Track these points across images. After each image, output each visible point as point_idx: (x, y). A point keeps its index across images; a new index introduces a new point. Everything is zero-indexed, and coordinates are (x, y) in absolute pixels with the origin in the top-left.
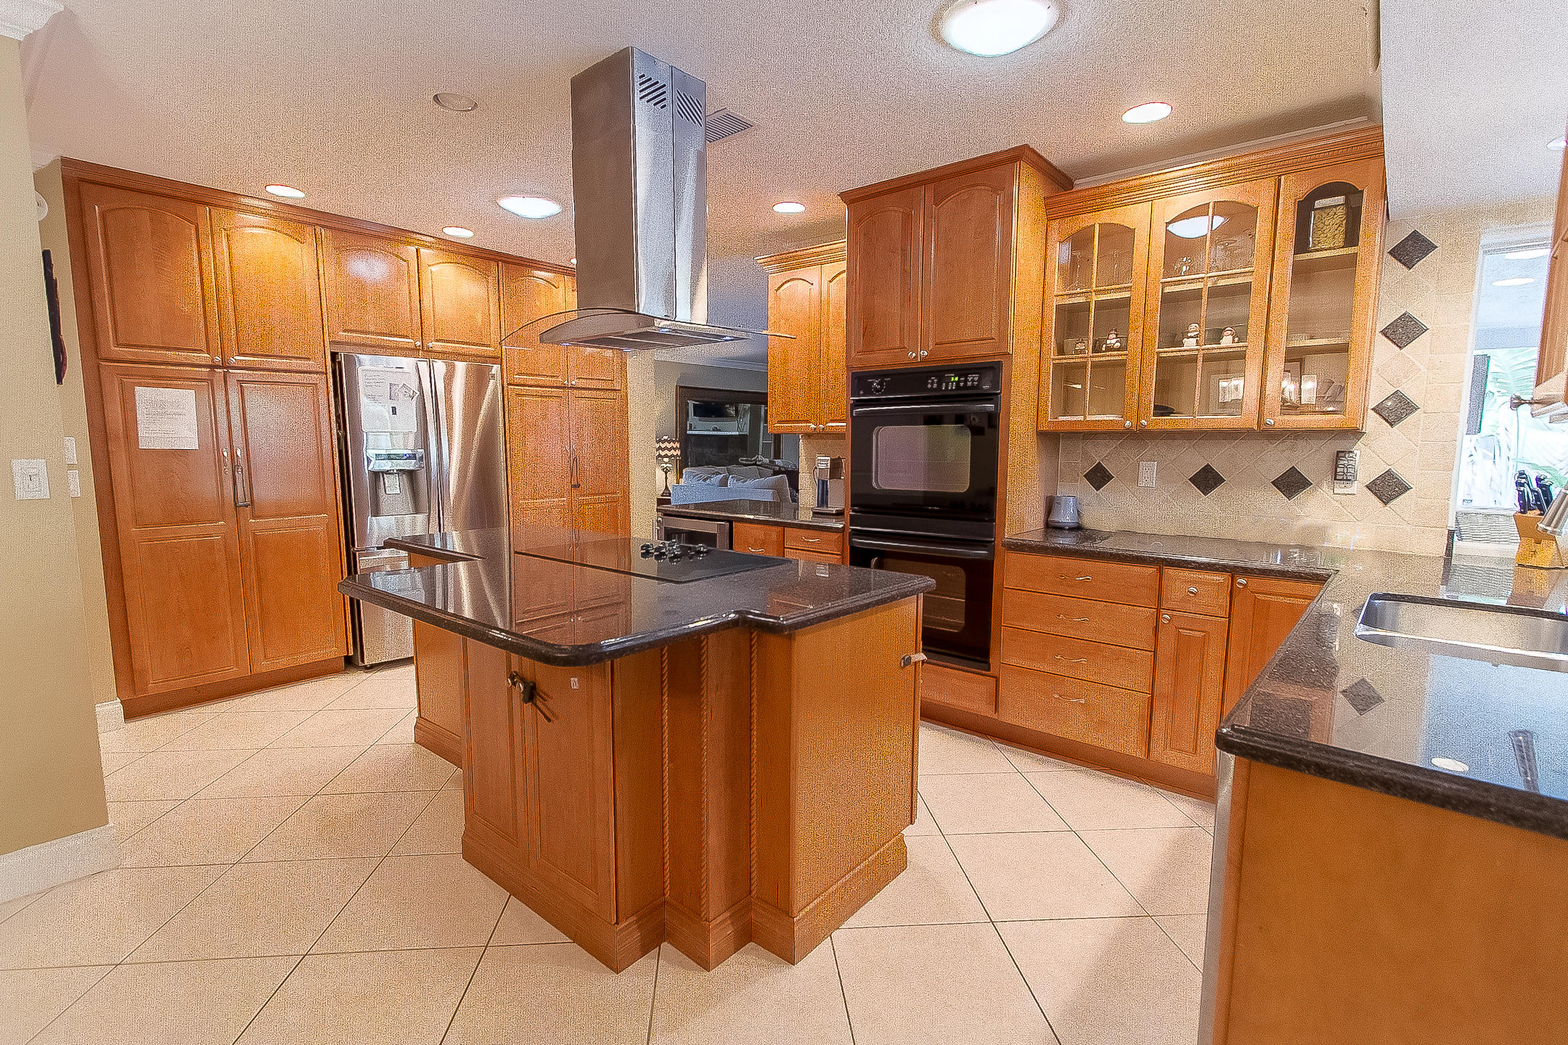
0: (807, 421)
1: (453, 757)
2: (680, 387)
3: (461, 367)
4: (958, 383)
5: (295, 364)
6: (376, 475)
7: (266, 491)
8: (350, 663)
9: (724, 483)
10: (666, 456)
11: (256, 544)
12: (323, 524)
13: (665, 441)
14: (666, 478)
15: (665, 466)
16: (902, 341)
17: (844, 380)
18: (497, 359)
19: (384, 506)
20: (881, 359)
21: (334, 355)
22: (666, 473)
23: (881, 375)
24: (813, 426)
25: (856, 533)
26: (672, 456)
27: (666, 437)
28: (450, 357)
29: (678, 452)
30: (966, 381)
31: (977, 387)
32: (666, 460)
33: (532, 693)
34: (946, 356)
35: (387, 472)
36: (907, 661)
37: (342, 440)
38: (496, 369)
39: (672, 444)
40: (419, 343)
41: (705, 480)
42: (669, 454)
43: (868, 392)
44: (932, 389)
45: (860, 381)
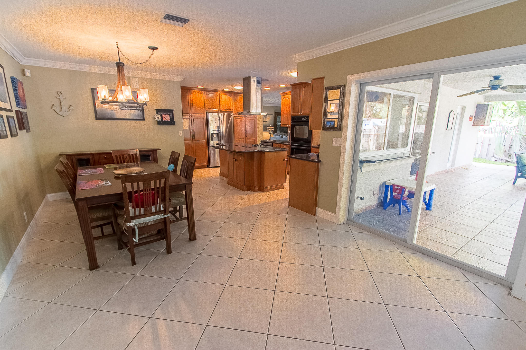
0: (287, 125)
1: (226, 177)
2: (275, 113)
3: (226, 114)
4: (306, 119)
5: (201, 115)
6: (212, 134)
7: (196, 137)
8: (208, 166)
9: (282, 137)
10: (270, 130)
11: (195, 144)
12: (204, 142)
13: (270, 126)
14: (270, 135)
15: (270, 132)
16: (299, 111)
17: (290, 118)
18: (232, 112)
19: (213, 140)
20: (296, 114)
21: (206, 113)
22: (270, 134)
23: (296, 117)
24: (288, 125)
25: (292, 145)
26: (272, 130)
27: (270, 125)
28: (224, 112)
29: (273, 129)
30: (308, 119)
31: (304, 120)
32: (270, 131)
33: (236, 160)
34: (305, 114)
35: (214, 133)
36: (284, 160)
37: (207, 128)
38: (232, 114)
39: (272, 127)
40: (219, 110)
41: (278, 136)
42: (271, 129)
43: (294, 120)
44: (303, 120)
45: (293, 118)
